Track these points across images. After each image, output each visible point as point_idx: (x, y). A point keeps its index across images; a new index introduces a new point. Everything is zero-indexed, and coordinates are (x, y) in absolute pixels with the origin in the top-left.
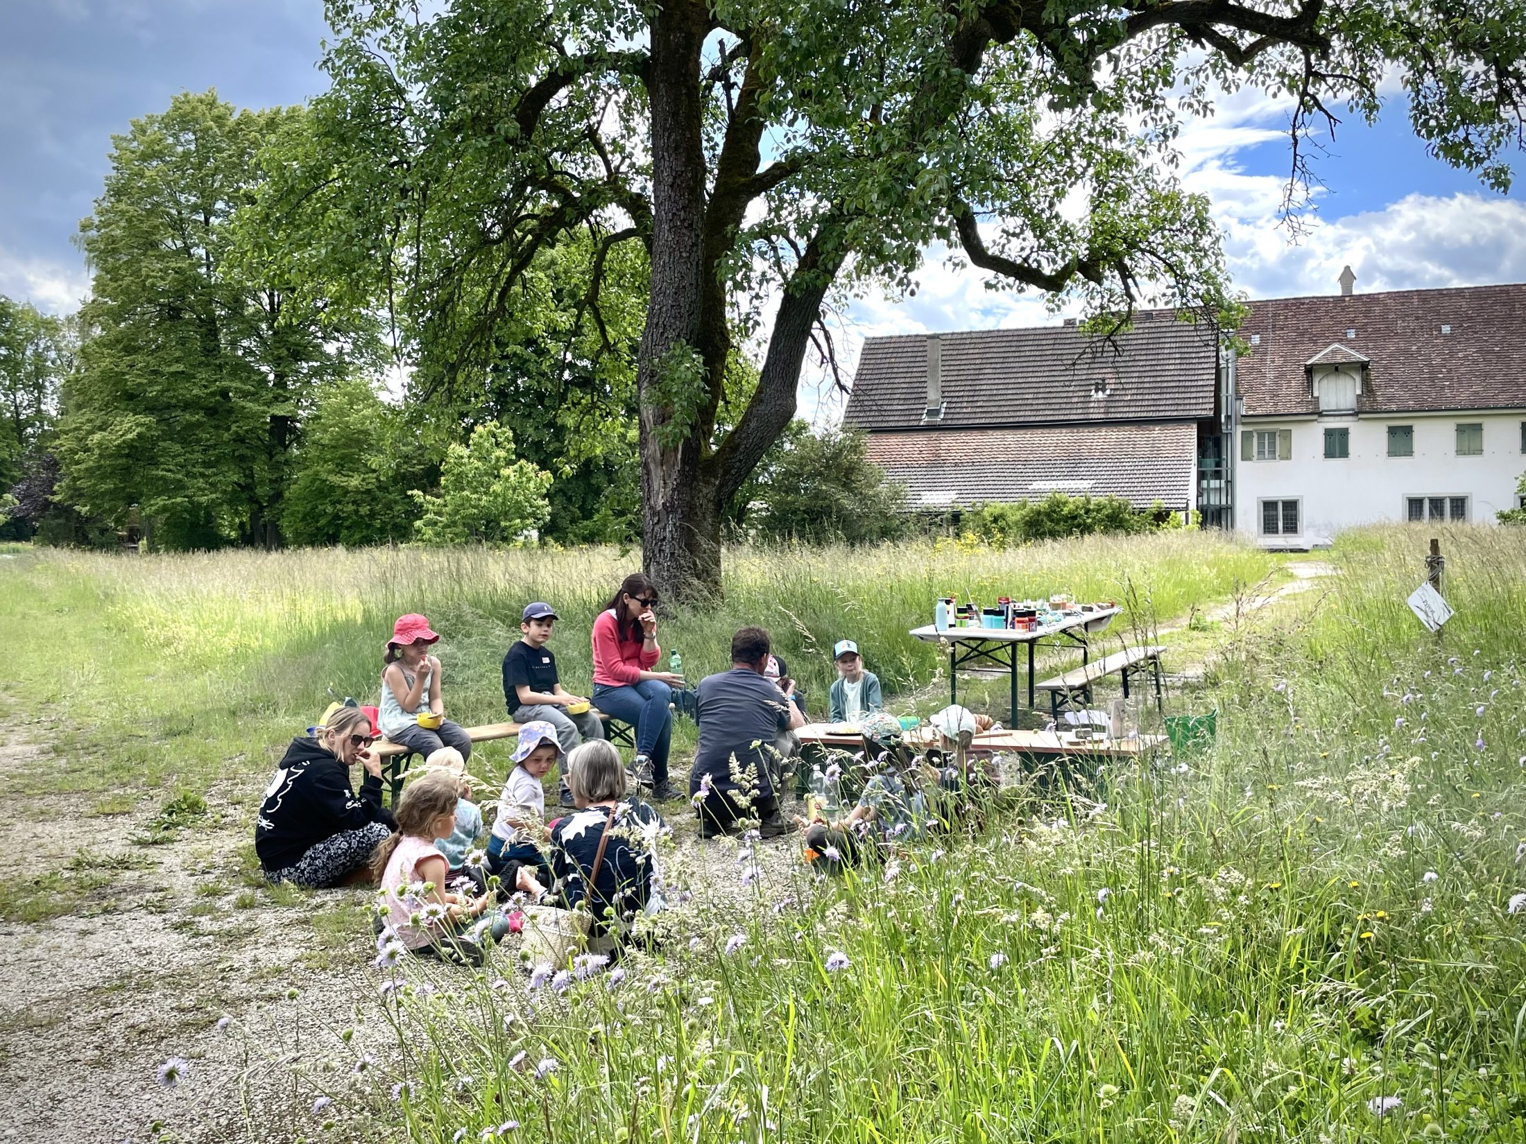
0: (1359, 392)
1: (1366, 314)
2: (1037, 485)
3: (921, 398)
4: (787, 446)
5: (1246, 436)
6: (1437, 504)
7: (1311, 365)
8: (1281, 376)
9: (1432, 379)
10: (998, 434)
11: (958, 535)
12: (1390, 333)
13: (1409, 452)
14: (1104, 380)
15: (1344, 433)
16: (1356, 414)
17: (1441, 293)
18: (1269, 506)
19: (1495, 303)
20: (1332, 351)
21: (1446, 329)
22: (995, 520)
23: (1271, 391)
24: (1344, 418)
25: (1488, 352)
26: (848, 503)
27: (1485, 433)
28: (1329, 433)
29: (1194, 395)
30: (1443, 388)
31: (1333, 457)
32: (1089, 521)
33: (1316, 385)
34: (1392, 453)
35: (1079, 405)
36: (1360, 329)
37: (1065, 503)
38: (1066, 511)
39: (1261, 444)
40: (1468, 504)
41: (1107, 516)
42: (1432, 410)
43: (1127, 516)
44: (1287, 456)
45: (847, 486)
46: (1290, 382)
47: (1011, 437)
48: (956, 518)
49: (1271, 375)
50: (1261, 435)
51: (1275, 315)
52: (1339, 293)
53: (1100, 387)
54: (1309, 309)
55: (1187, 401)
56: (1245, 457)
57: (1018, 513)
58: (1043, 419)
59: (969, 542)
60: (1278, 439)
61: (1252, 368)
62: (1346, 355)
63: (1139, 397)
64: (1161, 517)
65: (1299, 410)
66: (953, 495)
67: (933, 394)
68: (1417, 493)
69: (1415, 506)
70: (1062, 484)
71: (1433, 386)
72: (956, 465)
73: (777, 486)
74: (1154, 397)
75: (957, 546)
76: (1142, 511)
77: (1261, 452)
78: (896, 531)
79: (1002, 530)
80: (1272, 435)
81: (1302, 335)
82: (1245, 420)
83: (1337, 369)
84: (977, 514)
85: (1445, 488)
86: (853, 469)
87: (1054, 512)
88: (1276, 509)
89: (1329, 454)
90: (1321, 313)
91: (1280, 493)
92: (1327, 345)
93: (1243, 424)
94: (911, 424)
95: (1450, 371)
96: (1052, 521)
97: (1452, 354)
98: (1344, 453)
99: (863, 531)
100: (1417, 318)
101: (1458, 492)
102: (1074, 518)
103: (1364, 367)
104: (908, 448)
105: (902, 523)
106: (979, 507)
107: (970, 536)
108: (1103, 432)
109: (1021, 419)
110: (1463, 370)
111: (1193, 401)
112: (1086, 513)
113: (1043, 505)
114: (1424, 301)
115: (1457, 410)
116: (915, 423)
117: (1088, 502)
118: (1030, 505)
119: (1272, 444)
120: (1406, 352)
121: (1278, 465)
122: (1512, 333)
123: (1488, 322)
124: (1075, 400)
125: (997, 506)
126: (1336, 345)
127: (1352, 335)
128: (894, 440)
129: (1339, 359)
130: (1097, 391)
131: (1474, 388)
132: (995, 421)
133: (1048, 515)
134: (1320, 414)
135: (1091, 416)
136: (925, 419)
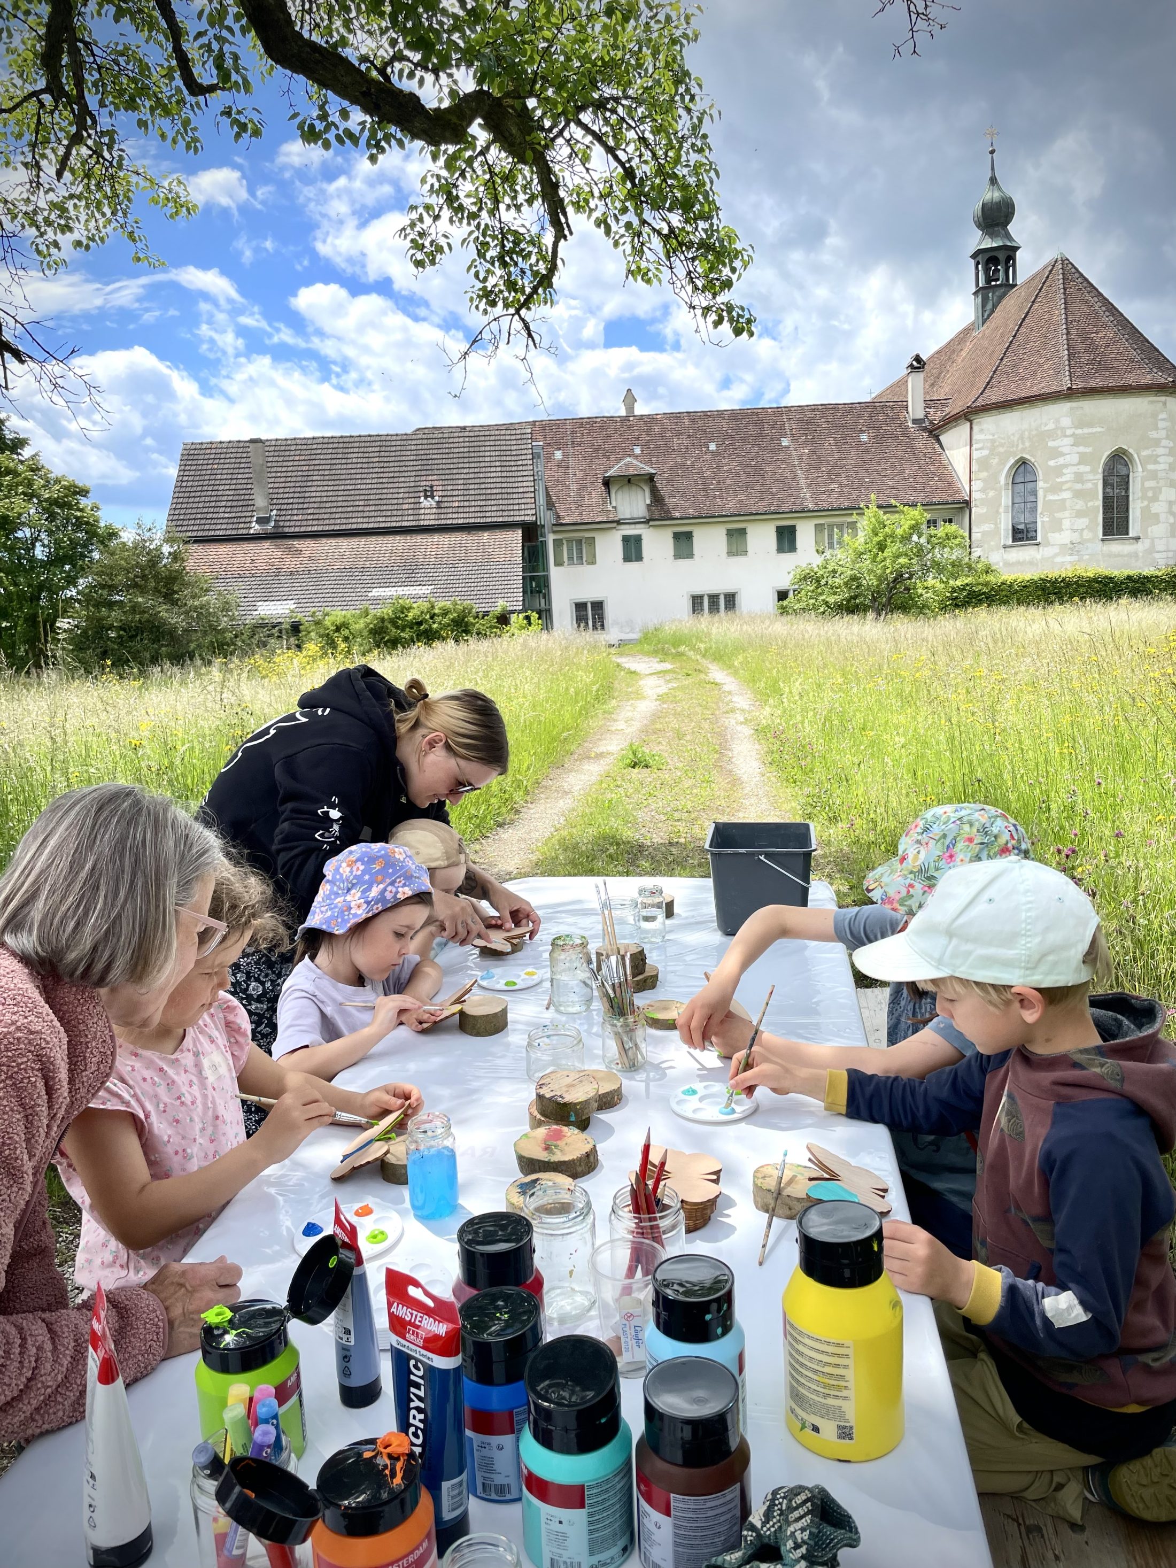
0: (648, 502)
1: (649, 430)
2: (375, 592)
3: (248, 505)
4: (96, 555)
5: (558, 543)
6: (714, 598)
7: (610, 477)
8: (583, 488)
9: (705, 490)
10: (333, 541)
11: (299, 647)
12: (668, 450)
13: (690, 555)
14: (432, 487)
15: (638, 539)
16: (647, 522)
17: (706, 415)
18: (580, 607)
19: (748, 422)
20: (625, 465)
21: (712, 447)
22: (338, 629)
23: (575, 502)
24: (638, 526)
25: (747, 466)
26: (173, 618)
27: (749, 537)
28: (626, 539)
29: (516, 501)
30: (715, 497)
31: (630, 561)
32: (435, 626)
33: (613, 495)
34: (678, 556)
35: (410, 512)
36: (645, 445)
37: (409, 609)
38: (411, 616)
39: (570, 550)
40: (738, 599)
41: (453, 620)
42: (708, 518)
43: (471, 620)
44: (592, 562)
45: (169, 597)
46: (590, 493)
47: (345, 544)
48: (295, 628)
49: (574, 487)
50: (569, 541)
51: (573, 432)
52: (623, 413)
53: (429, 494)
54: (601, 428)
55: (511, 507)
56: (559, 563)
57: (362, 621)
58: (376, 525)
59: (310, 653)
60: (584, 546)
61: (558, 481)
62: (637, 468)
63: (466, 504)
64: (503, 619)
65: (600, 519)
66: (291, 605)
67: (260, 501)
68: (698, 591)
69: (696, 601)
70: (401, 591)
71: (707, 496)
72: (291, 573)
73: (88, 599)
74: (479, 503)
75: (299, 659)
76: (486, 614)
77: (570, 558)
78: (228, 645)
79: (346, 639)
80: (579, 542)
81: (596, 451)
82: (556, 529)
83: (629, 481)
84: (318, 623)
85: (720, 586)
86: (175, 579)
87: (399, 618)
88: (586, 610)
89: (627, 558)
90: (611, 431)
91: (588, 595)
92: (618, 460)
93: (554, 532)
94: (240, 532)
95: (719, 482)
96: (397, 628)
97: (719, 467)
98: (639, 558)
99: (192, 646)
100: (689, 436)
101: (729, 589)
102: (420, 623)
103: (651, 478)
104: (240, 557)
105: (236, 636)
106: (319, 616)
107: (312, 647)
108: (436, 538)
109: (354, 526)
110: (728, 482)
111: (516, 507)
112: (432, 618)
113: (387, 611)
114: (693, 421)
115: (726, 516)
116: (245, 532)
117: (433, 607)
118: (372, 612)
119: (580, 551)
120: (683, 465)
121: (586, 569)
122: (765, 449)
123: (744, 439)
124: (406, 506)
125: (337, 615)
126: (628, 459)
127: (638, 451)
128: (223, 550)
129: (632, 471)
130: (426, 497)
131: (740, 497)
132: (327, 528)
133: (393, 622)
134: (618, 522)
135: (422, 523)
136: (256, 528)
